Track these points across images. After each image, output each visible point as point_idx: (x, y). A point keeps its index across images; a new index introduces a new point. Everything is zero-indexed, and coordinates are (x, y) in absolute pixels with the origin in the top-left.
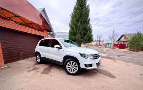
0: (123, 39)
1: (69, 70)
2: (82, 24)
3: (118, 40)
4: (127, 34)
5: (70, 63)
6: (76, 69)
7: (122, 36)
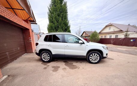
0: (84, 35)
1: (92, 60)
2: (64, 19)
3: (81, 36)
4: (86, 31)
5: (92, 55)
6: (97, 59)
7: (84, 32)
